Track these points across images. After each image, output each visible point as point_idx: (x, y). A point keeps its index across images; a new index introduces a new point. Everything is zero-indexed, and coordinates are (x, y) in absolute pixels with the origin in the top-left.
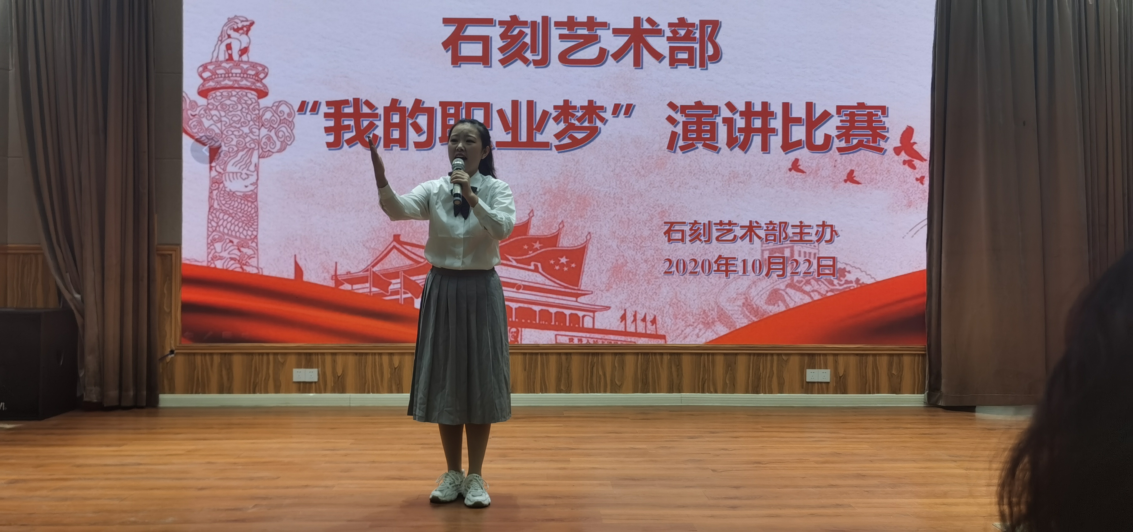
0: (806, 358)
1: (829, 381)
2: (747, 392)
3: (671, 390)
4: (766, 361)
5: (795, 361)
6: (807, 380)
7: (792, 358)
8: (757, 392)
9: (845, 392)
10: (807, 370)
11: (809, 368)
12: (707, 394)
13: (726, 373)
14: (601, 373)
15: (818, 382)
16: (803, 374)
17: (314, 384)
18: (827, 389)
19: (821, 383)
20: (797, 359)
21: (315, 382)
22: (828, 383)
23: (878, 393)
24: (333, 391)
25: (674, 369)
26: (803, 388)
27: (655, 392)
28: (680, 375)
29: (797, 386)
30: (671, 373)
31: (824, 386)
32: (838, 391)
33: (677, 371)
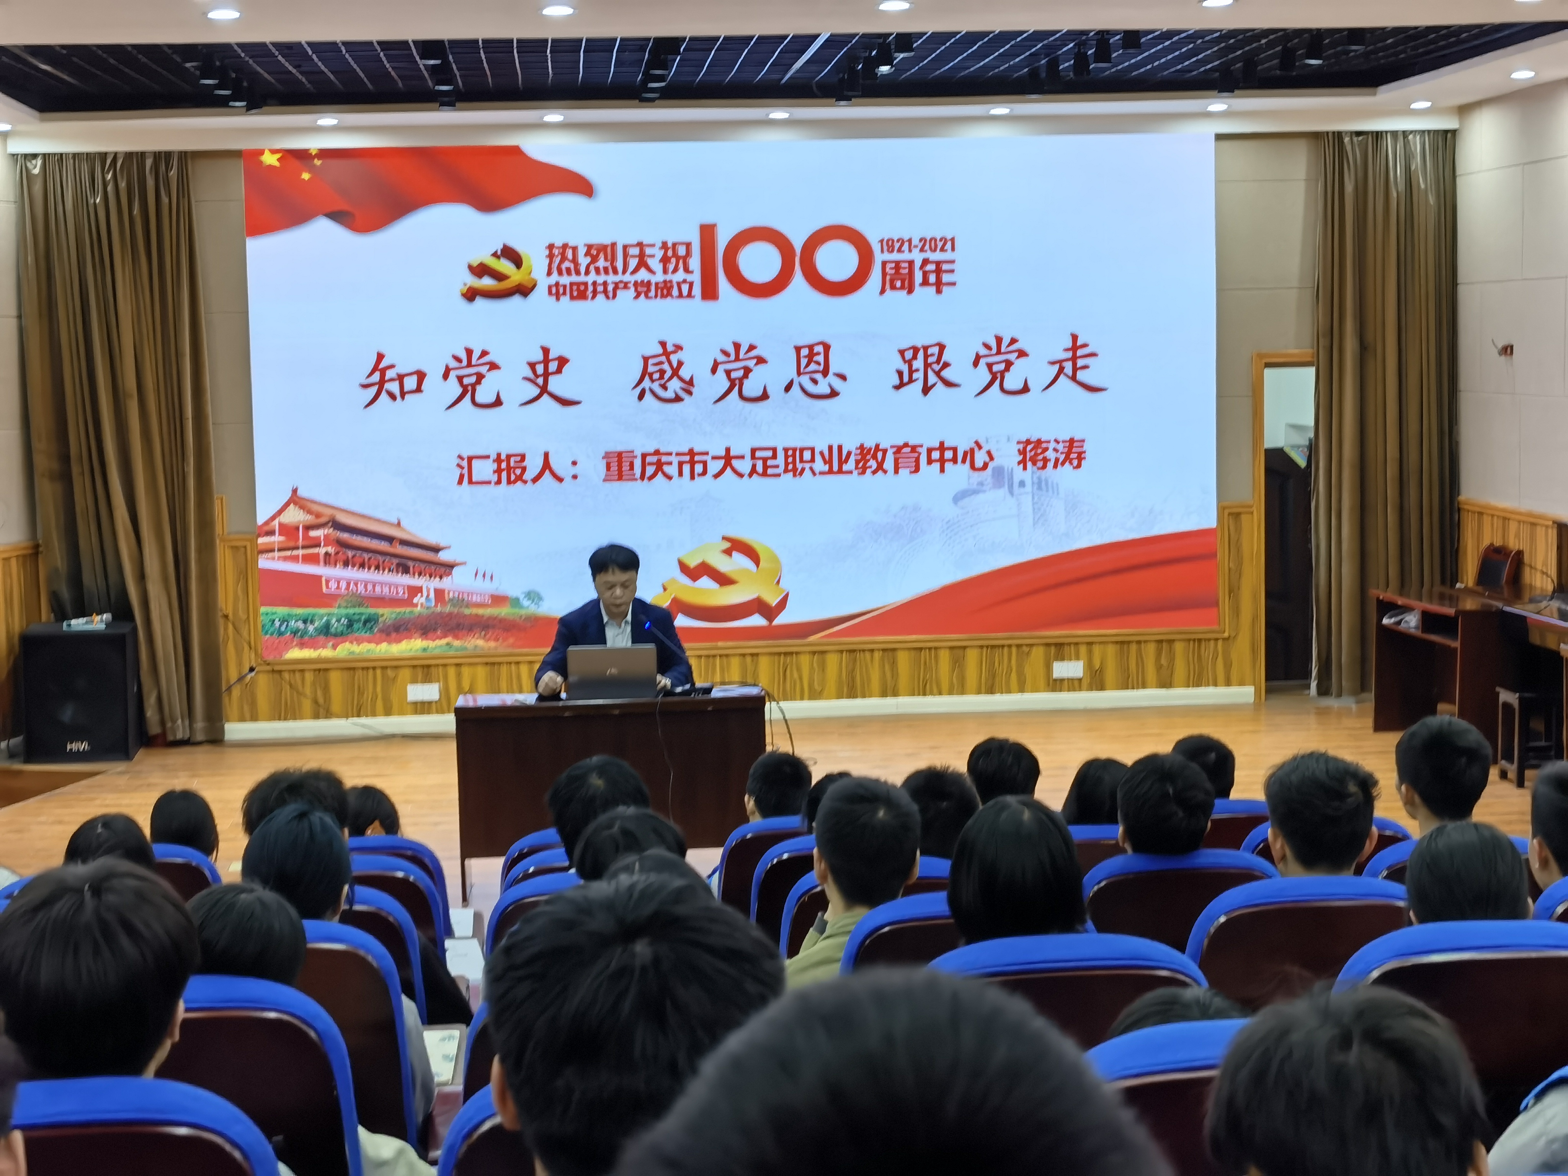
0: (1053, 648)
1: (1082, 676)
2: (979, 692)
3: (884, 694)
4: (1003, 653)
5: (1038, 653)
6: (1055, 676)
7: (1035, 649)
8: (992, 693)
9: (1102, 688)
10: (1054, 663)
11: (1057, 661)
12: (930, 697)
13: (953, 671)
14: (796, 675)
15: (1068, 678)
16: (1049, 669)
17: (436, 703)
18: (1080, 685)
19: (1072, 678)
20: (1041, 650)
21: (438, 701)
22: (1080, 678)
23: (1144, 688)
25: (887, 667)
26: (1049, 685)
27: (864, 696)
28: (895, 674)
29: (1042, 682)
30: (884, 673)
31: (1076, 683)
32: (1094, 688)
33: (892, 670)
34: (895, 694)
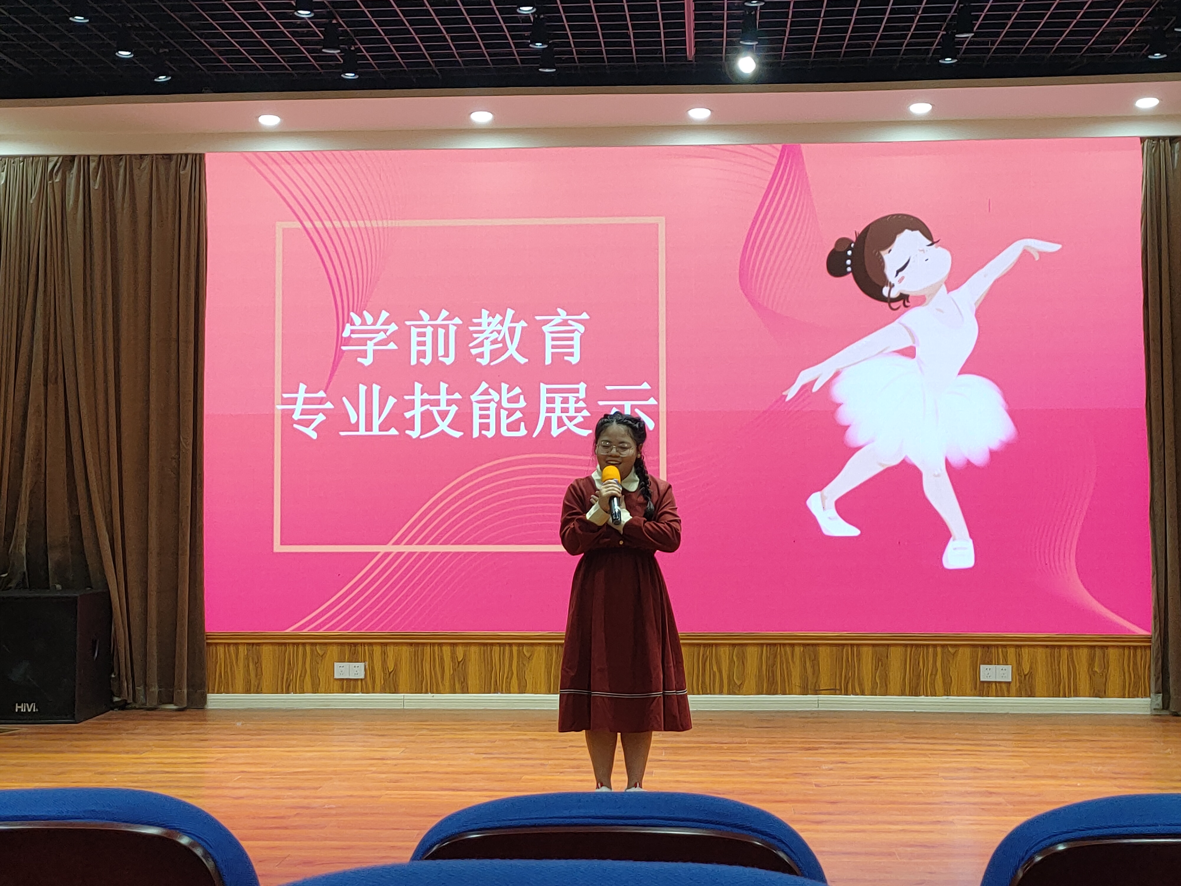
0: (980, 650)
1: (1010, 680)
2: (903, 694)
3: (805, 692)
4: (928, 653)
5: (965, 654)
6: (982, 679)
7: (961, 650)
8: (916, 695)
9: (1032, 695)
10: (982, 666)
11: (984, 663)
12: (852, 696)
13: (876, 670)
14: (715, 669)
15: (996, 682)
16: (975, 671)
17: (359, 682)
18: (1008, 691)
19: (1000, 682)
20: (968, 651)
21: (361, 680)
22: (1009, 683)
23: (1076, 696)
24: (383, 691)
25: (808, 664)
26: (975, 689)
27: (784, 693)
28: (816, 673)
29: (969, 686)
30: (805, 668)
31: (1004, 686)
32: (1023, 693)
33: (813, 667)
34: (816, 692)
